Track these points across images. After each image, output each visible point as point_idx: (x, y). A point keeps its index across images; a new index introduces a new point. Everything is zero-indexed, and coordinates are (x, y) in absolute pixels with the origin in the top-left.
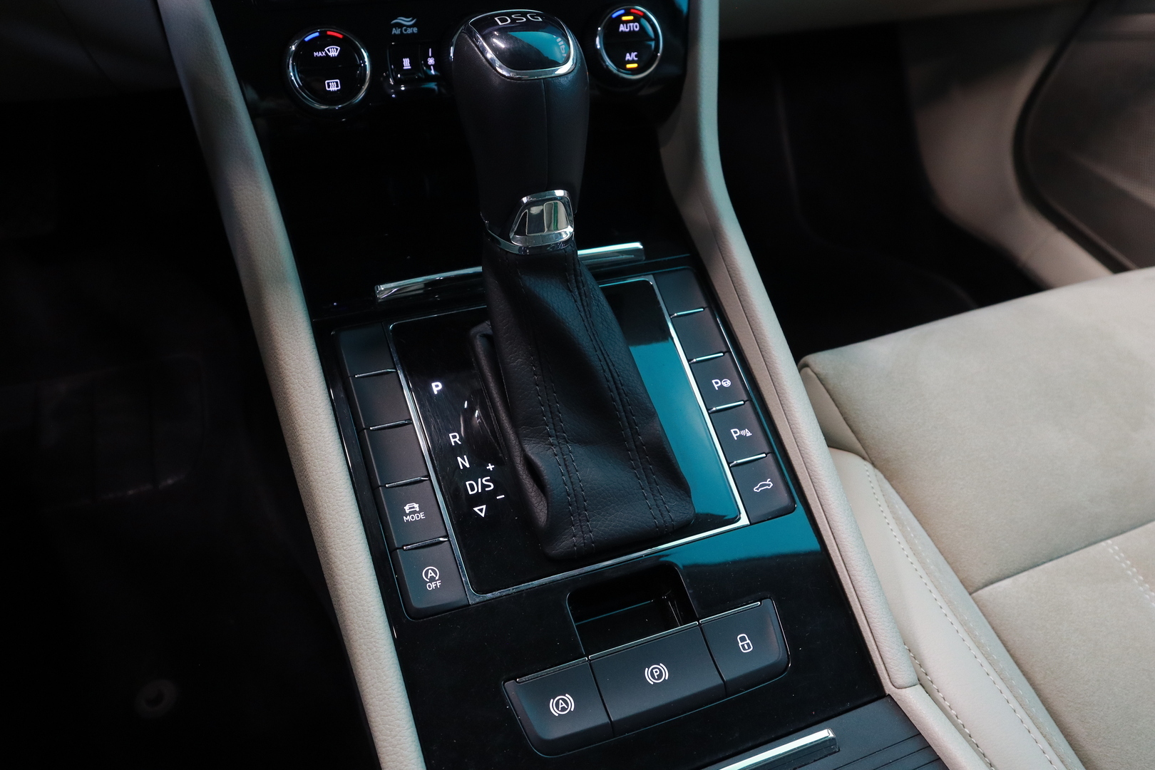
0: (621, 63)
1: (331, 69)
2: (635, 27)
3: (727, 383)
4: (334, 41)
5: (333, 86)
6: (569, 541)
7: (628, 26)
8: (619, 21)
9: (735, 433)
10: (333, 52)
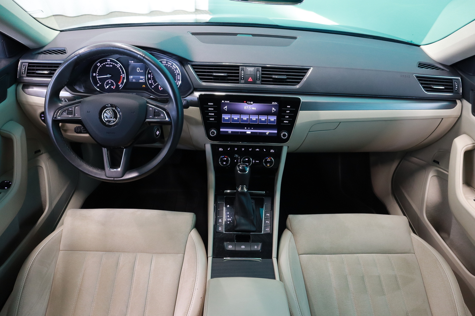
0: (267, 165)
1: (225, 161)
2: (270, 160)
3: (269, 215)
4: (226, 158)
5: (224, 163)
6: (238, 229)
7: (269, 160)
8: (267, 159)
9: (267, 222)
10: (225, 159)
